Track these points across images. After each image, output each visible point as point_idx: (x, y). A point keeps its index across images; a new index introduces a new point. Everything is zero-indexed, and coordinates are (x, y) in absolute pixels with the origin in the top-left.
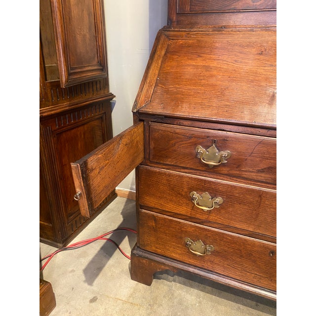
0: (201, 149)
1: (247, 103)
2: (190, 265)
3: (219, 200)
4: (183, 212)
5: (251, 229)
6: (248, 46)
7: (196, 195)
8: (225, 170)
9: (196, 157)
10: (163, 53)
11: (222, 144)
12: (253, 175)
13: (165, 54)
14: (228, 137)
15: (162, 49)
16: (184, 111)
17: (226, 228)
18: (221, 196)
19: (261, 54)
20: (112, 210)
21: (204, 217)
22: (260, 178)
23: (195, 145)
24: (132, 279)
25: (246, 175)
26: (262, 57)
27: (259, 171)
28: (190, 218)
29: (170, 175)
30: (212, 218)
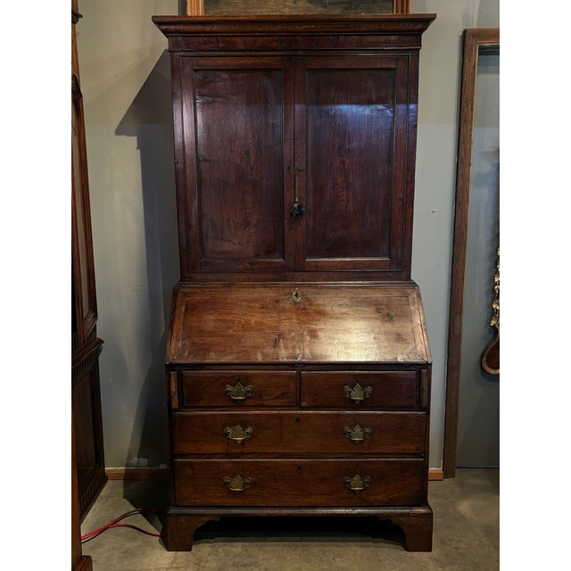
0: (229, 388)
1: (260, 348)
2: (232, 507)
3: (249, 430)
4: (220, 451)
5: (279, 451)
6: (253, 301)
7: (229, 430)
8: (250, 402)
9: (227, 395)
10: (183, 309)
11: (245, 380)
12: (272, 402)
13: (186, 310)
14: (249, 374)
15: (181, 305)
16: (212, 358)
17: (260, 455)
18: (250, 426)
19: (262, 308)
20: (109, 497)
21: (239, 451)
22: (277, 404)
23: (224, 384)
24: (168, 550)
25: (266, 403)
26: (264, 310)
27: (276, 398)
28: (227, 454)
29: (204, 416)
30: (247, 449)
